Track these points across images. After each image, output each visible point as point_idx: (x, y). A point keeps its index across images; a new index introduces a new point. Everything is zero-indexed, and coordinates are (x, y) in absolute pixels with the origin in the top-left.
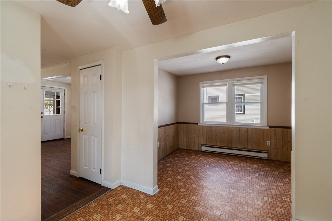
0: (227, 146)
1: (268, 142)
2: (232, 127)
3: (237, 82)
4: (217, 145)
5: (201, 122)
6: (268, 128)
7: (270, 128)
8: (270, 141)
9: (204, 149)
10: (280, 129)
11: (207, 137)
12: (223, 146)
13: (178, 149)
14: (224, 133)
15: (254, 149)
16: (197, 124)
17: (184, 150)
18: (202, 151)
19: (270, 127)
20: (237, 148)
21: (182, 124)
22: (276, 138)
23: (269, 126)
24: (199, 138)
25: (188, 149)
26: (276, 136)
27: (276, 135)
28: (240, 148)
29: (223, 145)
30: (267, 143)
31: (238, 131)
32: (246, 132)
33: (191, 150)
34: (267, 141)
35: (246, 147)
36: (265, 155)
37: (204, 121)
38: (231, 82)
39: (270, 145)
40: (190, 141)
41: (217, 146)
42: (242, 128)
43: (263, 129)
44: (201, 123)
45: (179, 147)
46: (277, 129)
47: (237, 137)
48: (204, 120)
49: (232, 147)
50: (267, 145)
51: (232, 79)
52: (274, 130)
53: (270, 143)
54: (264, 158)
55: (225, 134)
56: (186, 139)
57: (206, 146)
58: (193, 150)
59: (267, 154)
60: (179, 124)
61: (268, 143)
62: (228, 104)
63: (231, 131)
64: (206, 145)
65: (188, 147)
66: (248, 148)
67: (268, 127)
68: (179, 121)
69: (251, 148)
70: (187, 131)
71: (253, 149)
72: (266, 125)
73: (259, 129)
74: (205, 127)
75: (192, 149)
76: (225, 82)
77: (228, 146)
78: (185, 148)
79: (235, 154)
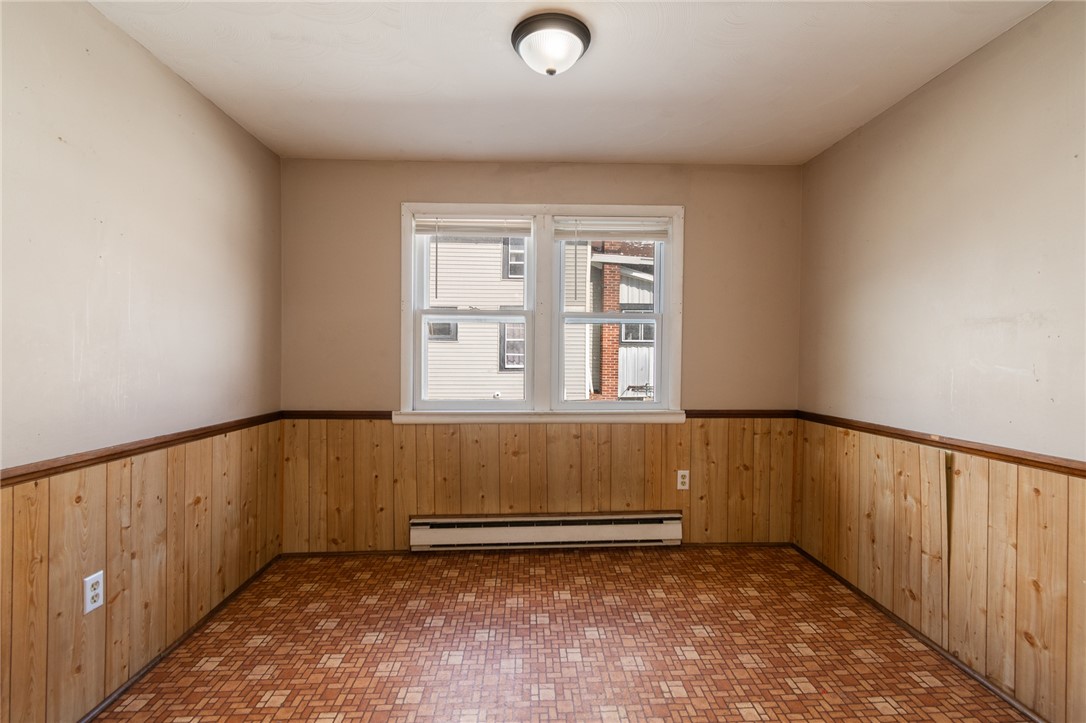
0: (527, 511)
1: (683, 477)
2: (552, 424)
3: (571, 221)
4: (486, 512)
5: (407, 408)
6: (682, 419)
7: (689, 419)
8: (687, 473)
9: (422, 538)
10: (721, 421)
11: (439, 479)
12: (510, 511)
13: (280, 560)
14: (515, 454)
15: (635, 509)
16: (387, 415)
17: (315, 561)
18: (413, 549)
19: (690, 414)
20: (568, 514)
21: (302, 423)
22: (708, 458)
23: (686, 411)
24: (398, 485)
25: (334, 548)
26: (709, 448)
27: (707, 444)
28: (582, 514)
29: (511, 507)
30: (680, 480)
31: (575, 441)
32: (605, 443)
33: (353, 555)
34: (680, 473)
35: (605, 507)
36: (671, 532)
37: (425, 402)
38: (548, 218)
39: (687, 487)
40: (350, 506)
41: (487, 516)
42: (592, 424)
43: (667, 425)
44: (410, 410)
45: (286, 549)
46: (713, 421)
47: (571, 466)
48: (423, 397)
49: (551, 510)
50: (680, 487)
51: (555, 207)
52: (702, 426)
53: (687, 480)
54: (669, 543)
55: (523, 456)
56: (324, 496)
57: (433, 526)
58: (365, 554)
59: (680, 526)
60: (288, 422)
61: (682, 479)
62: (534, 317)
63: (548, 440)
64: (434, 516)
65: (335, 541)
66: (613, 509)
67: (685, 415)
68: (284, 407)
69: (624, 508)
70: (332, 458)
71: (630, 509)
72: (677, 408)
73: (654, 425)
74: (430, 429)
75: (361, 546)
76: (522, 214)
77: (533, 511)
78: (321, 546)
79: (564, 543)
